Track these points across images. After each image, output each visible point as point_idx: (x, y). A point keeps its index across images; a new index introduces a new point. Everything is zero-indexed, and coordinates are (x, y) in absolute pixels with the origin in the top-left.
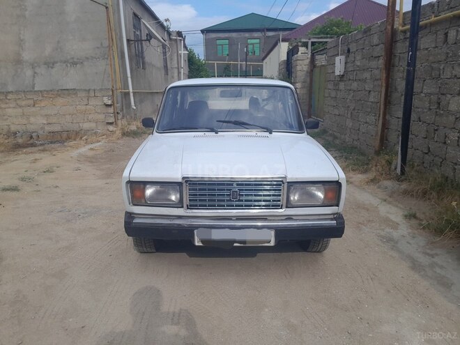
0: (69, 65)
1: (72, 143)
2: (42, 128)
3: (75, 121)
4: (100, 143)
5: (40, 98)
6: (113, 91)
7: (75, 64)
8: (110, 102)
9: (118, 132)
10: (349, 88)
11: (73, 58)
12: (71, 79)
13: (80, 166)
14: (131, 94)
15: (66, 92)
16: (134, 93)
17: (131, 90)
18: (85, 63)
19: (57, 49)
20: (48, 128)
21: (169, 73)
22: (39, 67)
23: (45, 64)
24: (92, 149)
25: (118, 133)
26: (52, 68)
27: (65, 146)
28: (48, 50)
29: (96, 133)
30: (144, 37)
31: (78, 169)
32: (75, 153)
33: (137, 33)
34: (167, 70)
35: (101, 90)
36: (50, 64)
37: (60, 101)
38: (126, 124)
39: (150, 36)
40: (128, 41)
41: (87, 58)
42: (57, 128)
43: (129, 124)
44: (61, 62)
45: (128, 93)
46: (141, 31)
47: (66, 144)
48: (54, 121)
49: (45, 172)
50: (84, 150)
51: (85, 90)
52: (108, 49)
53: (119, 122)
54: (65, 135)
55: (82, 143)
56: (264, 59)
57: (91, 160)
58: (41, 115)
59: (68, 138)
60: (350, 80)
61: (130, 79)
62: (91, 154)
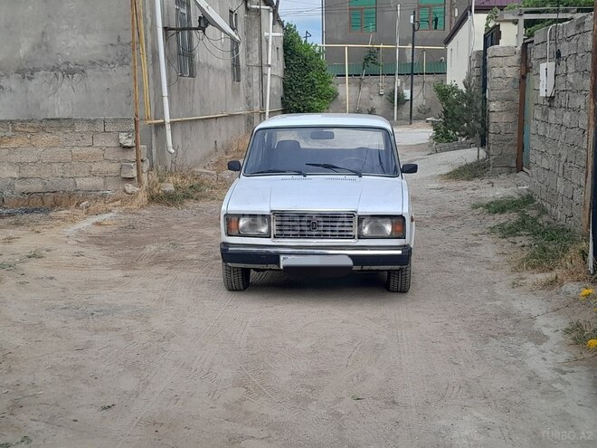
0: (60, 75)
1: (63, 213)
2: (11, 186)
3: (68, 175)
4: (111, 214)
5: (10, 133)
6: (136, 122)
7: (70, 73)
8: (130, 143)
9: (141, 195)
10: (560, 121)
11: (68, 63)
12: (62, 99)
13: (83, 250)
14: (168, 127)
15: (54, 124)
16: (172, 124)
17: (168, 120)
18: (89, 72)
19: (40, 47)
20: (19, 186)
21: (243, 76)
22: (8, 77)
23: (18, 72)
24: (98, 224)
25: (143, 197)
26: (30, 79)
27: (51, 218)
28: (24, 49)
29: (103, 196)
30: (195, 24)
31: (79, 254)
32: (71, 229)
33: (182, 10)
34: (238, 70)
35: (116, 120)
36: (26, 72)
37: (45, 138)
38: (157, 180)
39: (205, 21)
40: (166, 29)
41: (94, 63)
42: (36, 186)
43: (161, 181)
44: (47, 69)
45: (163, 125)
46: (189, 7)
47: (52, 214)
48: (31, 174)
49: (30, 257)
50: (86, 224)
51: (89, 121)
52: (130, 48)
53: (144, 177)
54: (49, 200)
55: (81, 213)
56: (448, 41)
57: (99, 241)
58: (11, 163)
59: (56, 205)
60: (561, 107)
61: (166, 100)
62: (97, 231)
